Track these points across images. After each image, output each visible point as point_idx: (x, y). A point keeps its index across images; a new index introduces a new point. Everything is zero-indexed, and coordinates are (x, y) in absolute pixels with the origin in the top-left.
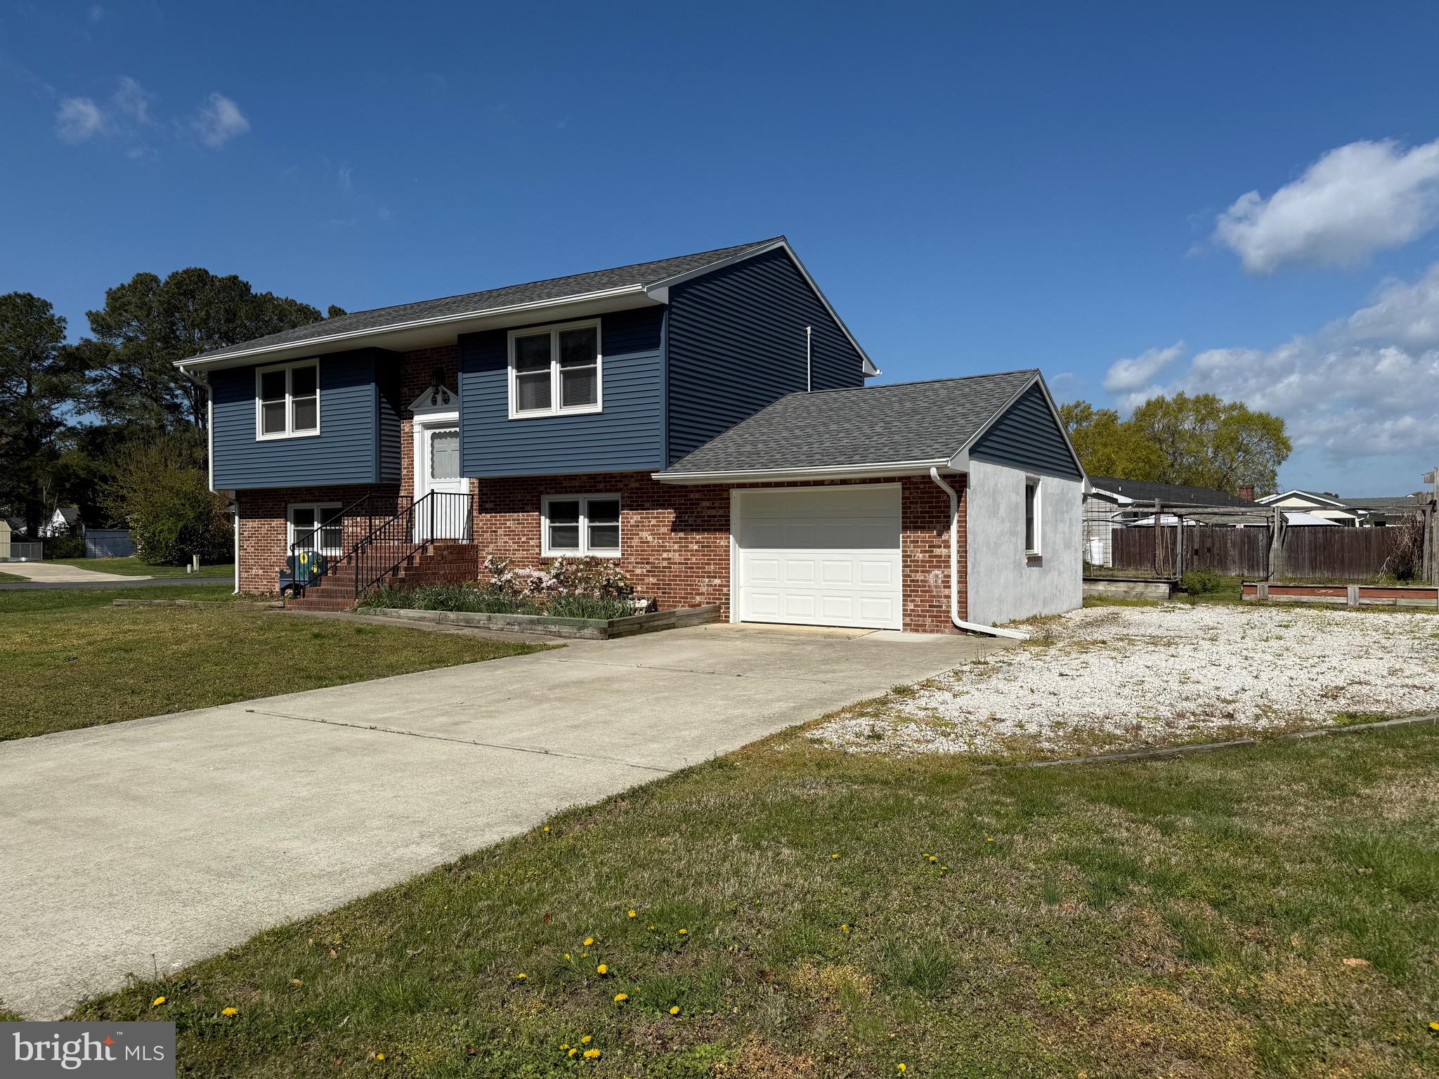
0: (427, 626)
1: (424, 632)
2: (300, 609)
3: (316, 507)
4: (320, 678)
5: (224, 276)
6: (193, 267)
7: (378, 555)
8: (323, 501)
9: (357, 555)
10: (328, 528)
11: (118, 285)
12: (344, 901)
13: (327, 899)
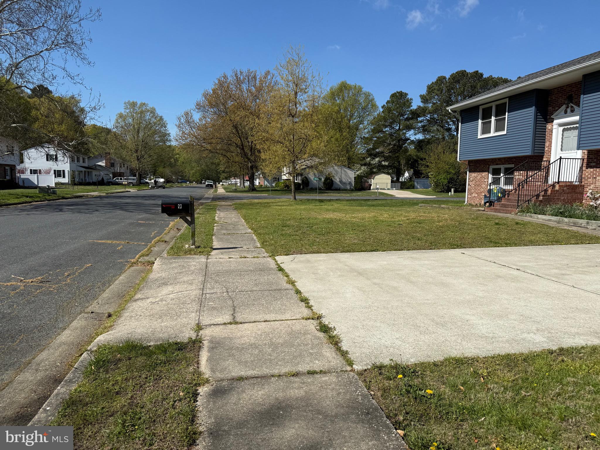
0: (552, 224)
1: (550, 227)
2: (491, 212)
3: (502, 167)
4: (496, 243)
5: (472, 72)
6: (460, 70)
7: (530, 189)
8: (505, 164)
9: (519, 188)
10: (507, 176)
11: (431, 83)
12: (491, 353)
13: (483, 350)
